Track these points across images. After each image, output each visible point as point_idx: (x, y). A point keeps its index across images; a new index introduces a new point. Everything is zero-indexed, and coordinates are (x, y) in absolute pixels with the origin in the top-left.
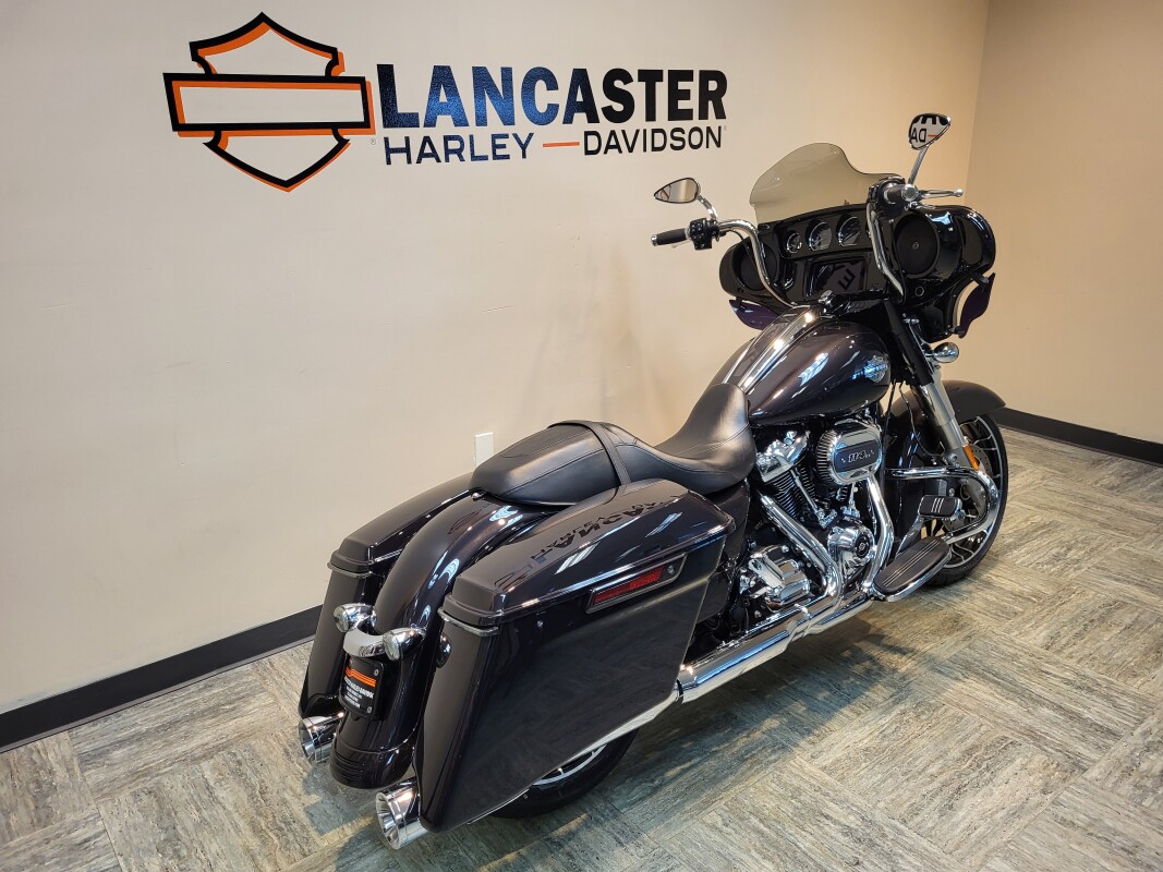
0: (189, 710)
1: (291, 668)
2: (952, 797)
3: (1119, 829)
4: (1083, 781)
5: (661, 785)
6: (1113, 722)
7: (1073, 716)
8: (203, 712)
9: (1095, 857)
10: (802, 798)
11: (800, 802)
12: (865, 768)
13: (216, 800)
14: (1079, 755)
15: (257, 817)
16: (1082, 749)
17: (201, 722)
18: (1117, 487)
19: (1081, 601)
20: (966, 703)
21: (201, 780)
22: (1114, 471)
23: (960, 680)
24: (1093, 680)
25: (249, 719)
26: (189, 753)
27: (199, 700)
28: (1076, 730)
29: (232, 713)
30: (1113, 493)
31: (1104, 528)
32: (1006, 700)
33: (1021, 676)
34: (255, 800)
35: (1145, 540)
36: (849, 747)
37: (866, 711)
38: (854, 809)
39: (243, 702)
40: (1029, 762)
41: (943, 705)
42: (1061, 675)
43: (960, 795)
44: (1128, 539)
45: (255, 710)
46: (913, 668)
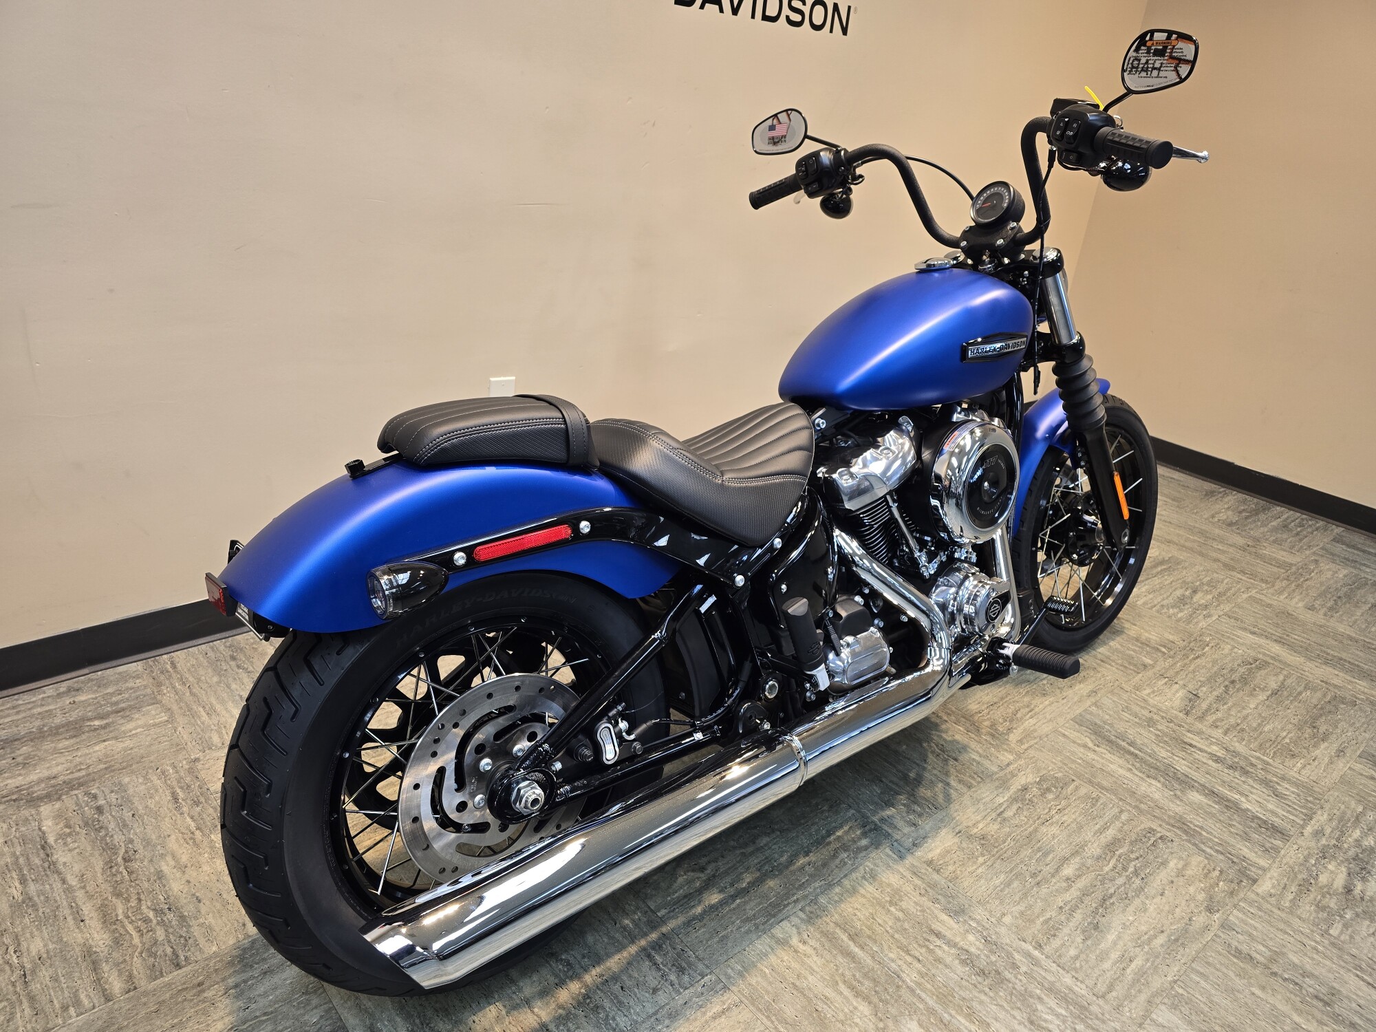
0: (38, 723)
1: (201, 672)
2: (1095, 912)
3: (1308, 967)
4: (1253, 896)
5: (714, 876)
6: (1276, 815)
7: (1231, 806)
8: (58, 728)
9: (1284, 1007)
10: (904, 905)
11: (902, 910)
12: (982, 864)
13: (52, 867)
14: (1244, 859)
15: (114, 898)
16: (1246, 850)
17: (53, 742)
18: (1236, 523)
19: (1216, 656)
20: (1098, 779)
21: (35, 832)
22: (1230, 504)
23: (1089, 748)
24: (1245, 758)
25: (128, 743)
26: (24, 790)
27: (55, 709)
28: (1237, 825)
29: (102, 732)
30: (1232, 531)
31: (1230, 570)
32: (1147, 779)
33: (1162, 747)
34: (114, 870)
35: (1276, 587)
36: (960, 832)
37: (979, 783)
38: (971, 923)
39: (123, 717)
40: (1185, 866)
41: (1073, 780)
42: (1206, 749)
43: (1106, 909)
44: (1257, 585)
45: (139, 730)
46: (1032, 729)
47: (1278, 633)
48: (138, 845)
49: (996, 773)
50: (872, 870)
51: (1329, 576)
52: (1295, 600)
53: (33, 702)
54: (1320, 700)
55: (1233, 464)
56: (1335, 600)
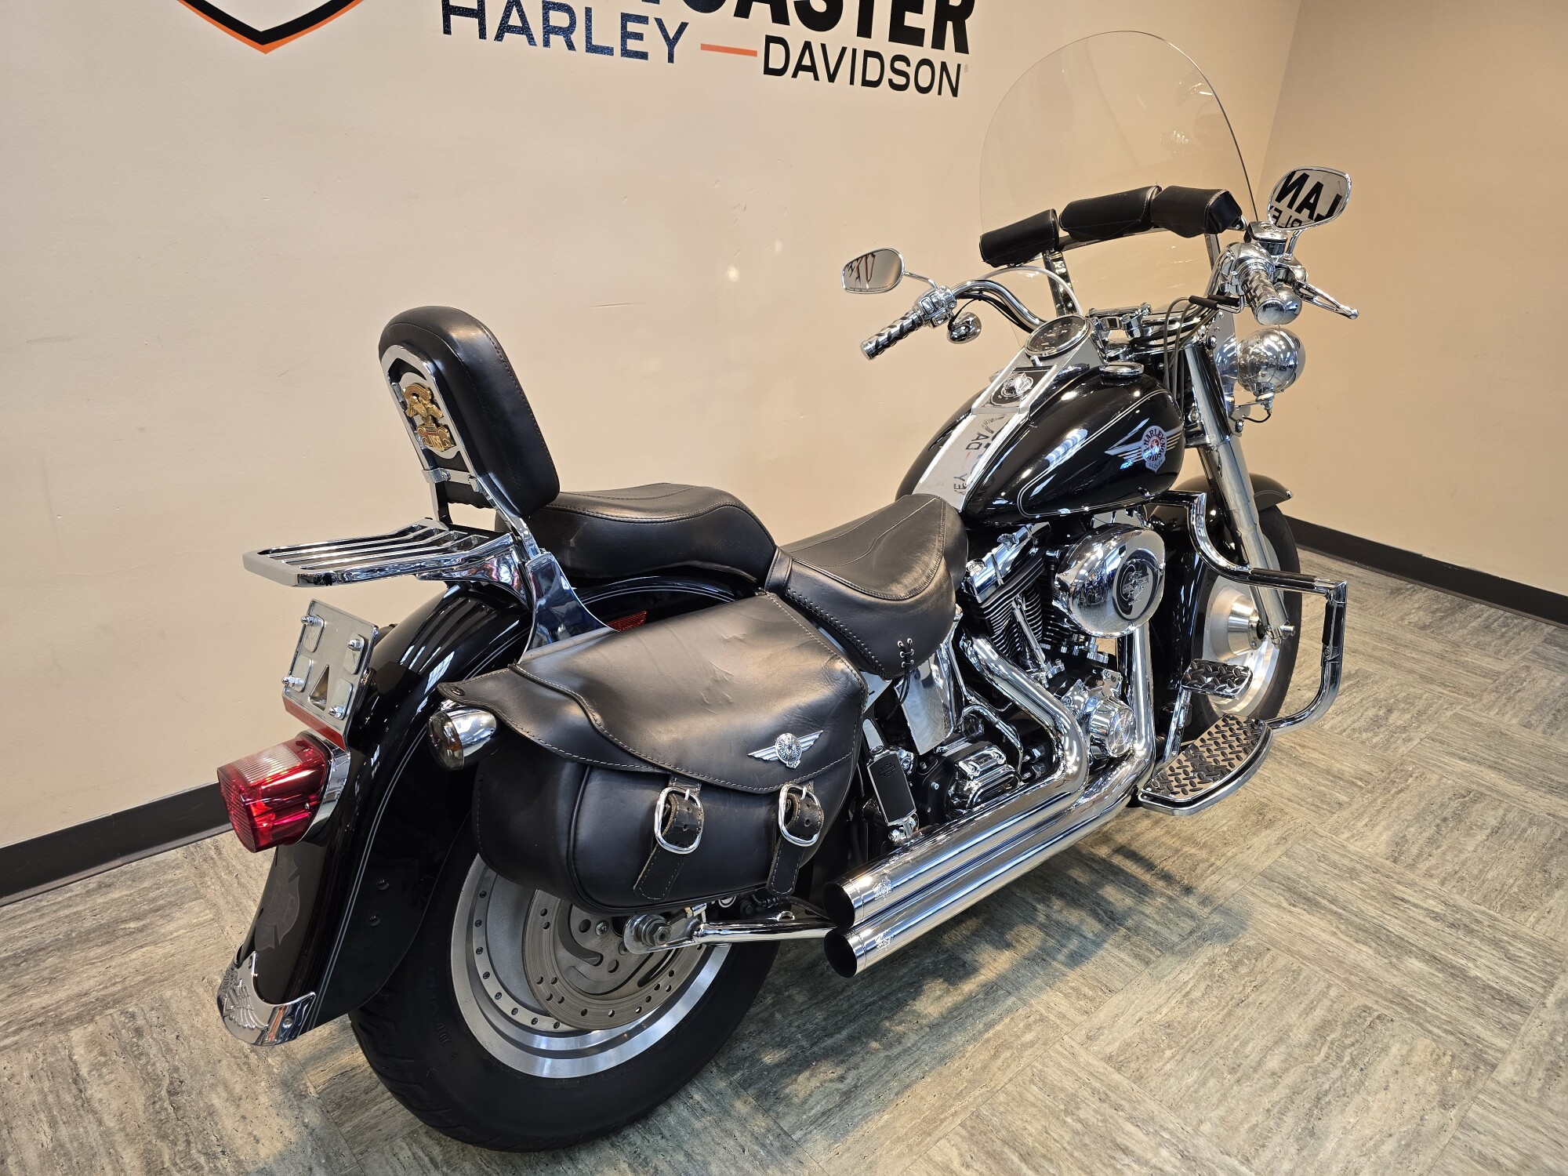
0: (65, 928)
2: (1309, 1114)
4: (1491, 1085)
5: (856, 1087)
6: (1512, 983)
7: (1457, 974)
8: (89, 932)
10: (1082, 1114)
11: (1080, 1121)
12: (1170, 1059)
13: (86, 1104)
14: (1479, 1039)
15: (159, 1143)
16: (1479, 1028)
17: (83, 951)
18: (1429, 626)
19: (1422, 789)
20: (1299, 946)
21: (65, 1063)
22: (1420, 604)
23: (1284, 909)
24: (1469, 913)
25: (168, 948)
26: (52, 1010)
27: (84, 910)
28: (1466, 997)
29: (139, 936)
30: (1427, 635)
31: (1428, 682)
32: (1356, 945)
33: (1370, 904)
34: (157, 1106)
35: (1485, 701)
36: (1140, 1020)
37: (1158, 957)
38: (1164, 1134)
39: (162, 917)
40: (1411, 1050)
41: (1268, 949)
42: (1422, 904)
43: (1322, 1109)
44: (1463, 700)
45: (181, 932)
46: (1215, 887)
47: (1492, 757)
48: (185, 1074)
49: (1177, 944)
50: (1041, 1071)
51: (1544, 685)
52: (1507, 717)
53: (59, 903)
54: (1548, 838)
55: (1420, 555)
56: (1554, 715)
